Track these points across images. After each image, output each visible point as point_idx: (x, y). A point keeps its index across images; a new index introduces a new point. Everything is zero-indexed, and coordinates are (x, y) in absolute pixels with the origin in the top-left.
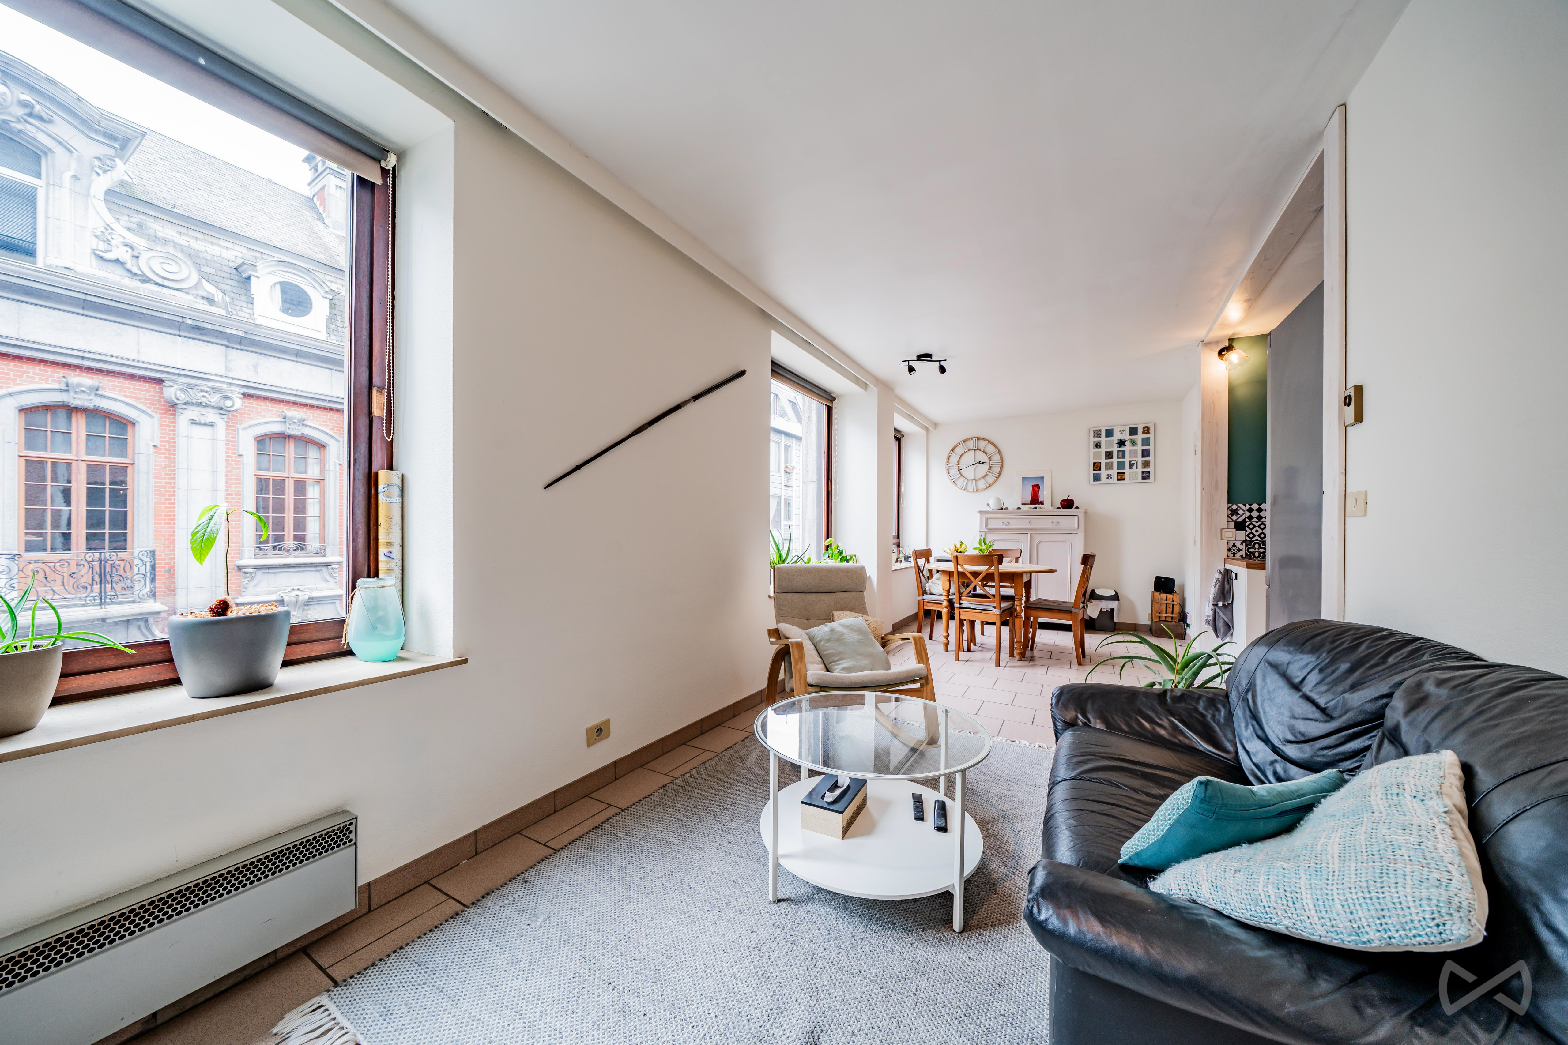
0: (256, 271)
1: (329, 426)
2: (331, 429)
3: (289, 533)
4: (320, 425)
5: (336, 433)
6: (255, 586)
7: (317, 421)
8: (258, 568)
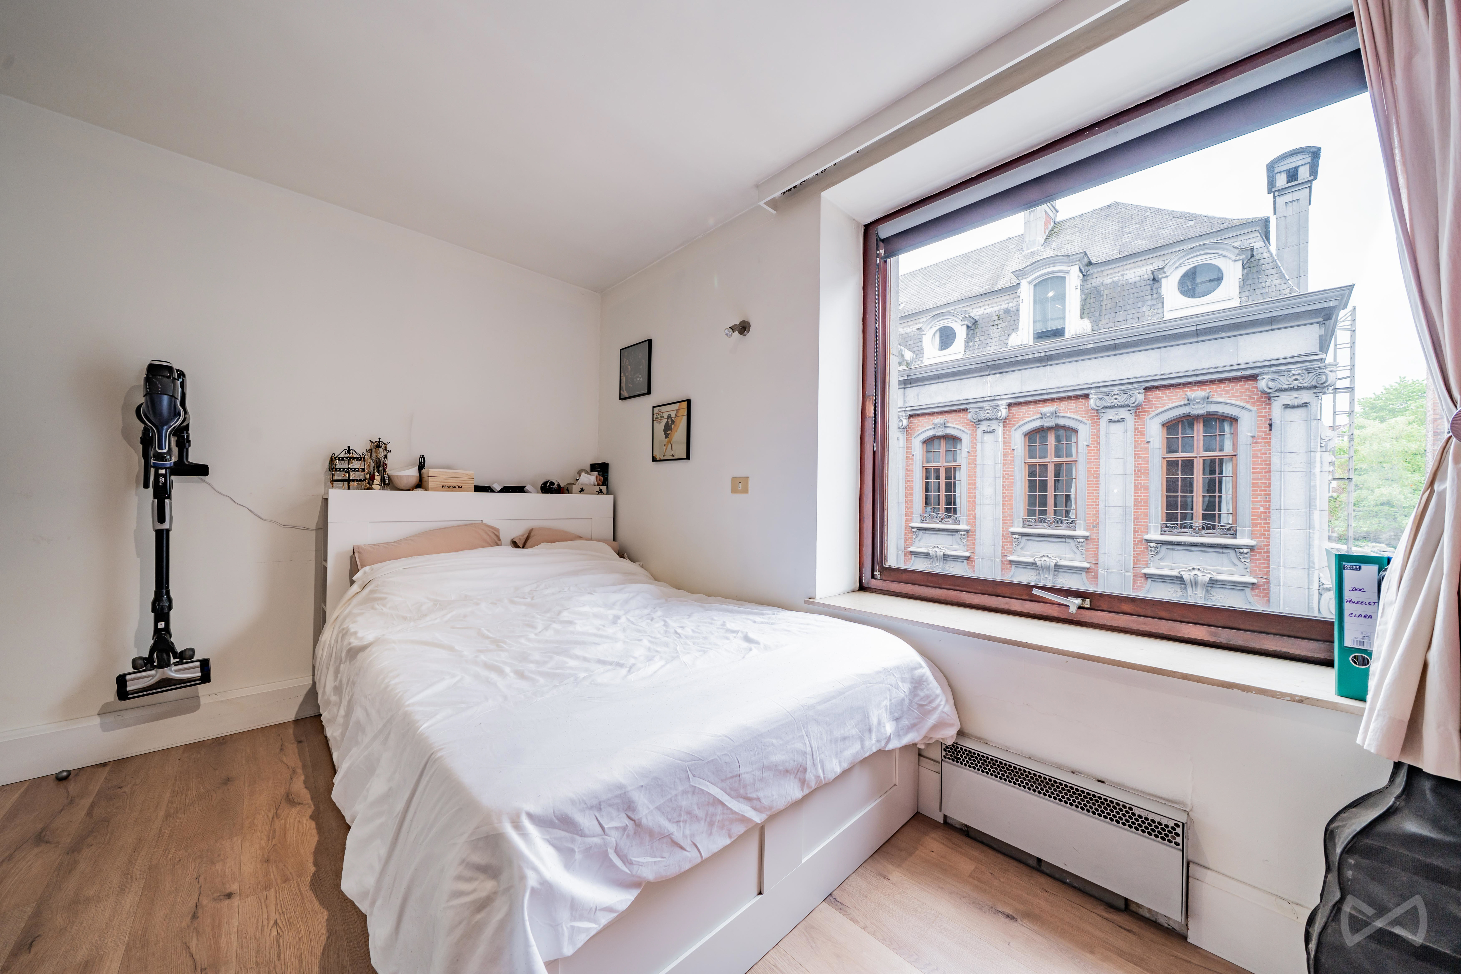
0: (923, 331)
1: (961, 423)
2: (963, 426)
3: (942, 506)
4: (956, 424)
5: (966, 428)
6: (919, 541)
7: (954, 421)
8: (920, 529)
